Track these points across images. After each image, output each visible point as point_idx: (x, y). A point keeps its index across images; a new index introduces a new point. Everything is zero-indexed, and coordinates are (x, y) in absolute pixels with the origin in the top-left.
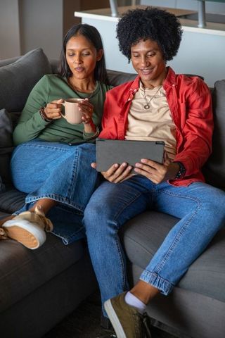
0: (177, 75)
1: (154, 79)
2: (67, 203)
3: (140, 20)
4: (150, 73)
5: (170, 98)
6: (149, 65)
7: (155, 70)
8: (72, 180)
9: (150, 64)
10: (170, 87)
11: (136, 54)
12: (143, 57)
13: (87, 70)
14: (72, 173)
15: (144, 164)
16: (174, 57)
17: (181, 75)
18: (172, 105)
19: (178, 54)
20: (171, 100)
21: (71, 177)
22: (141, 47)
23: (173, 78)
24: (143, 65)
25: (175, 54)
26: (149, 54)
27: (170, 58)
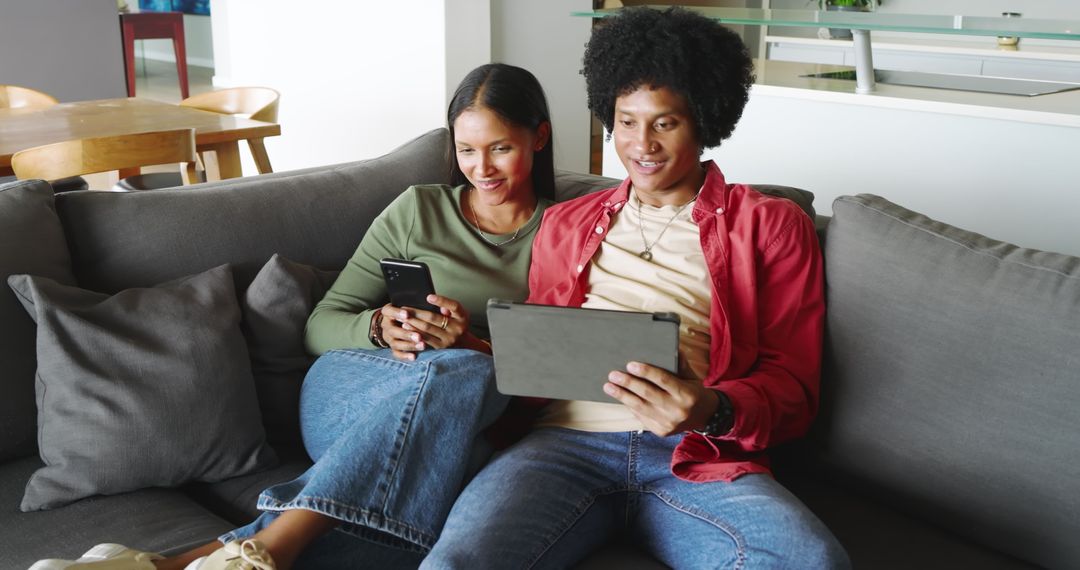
0: (732, 186)
1: (668, 186)
2: (372, 525)
3: (649, 35)
4: (656, 171)
5: (710, 241)
6: (655, 149)
7: (669, 165)
8: (394, 457)
9: (659, 148)
10: (710, 215)
11: (626, 118)
12: (642, 126)
13: (510, 181)
14: (395, 436)
15: (633, 376)
16: (724, 142)
17: (742, 187)
18: (716, 260)
19: (734, 134)
20: (712, 249)
21: (391, 449)
22: (640, 104)
23: (720, 193)
24: (640, 148)
25: (726, 134)
26: (661, 121)
27: (714, 142)
